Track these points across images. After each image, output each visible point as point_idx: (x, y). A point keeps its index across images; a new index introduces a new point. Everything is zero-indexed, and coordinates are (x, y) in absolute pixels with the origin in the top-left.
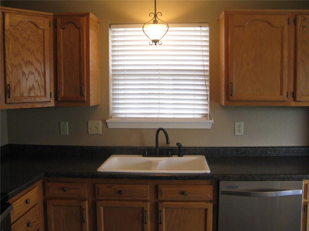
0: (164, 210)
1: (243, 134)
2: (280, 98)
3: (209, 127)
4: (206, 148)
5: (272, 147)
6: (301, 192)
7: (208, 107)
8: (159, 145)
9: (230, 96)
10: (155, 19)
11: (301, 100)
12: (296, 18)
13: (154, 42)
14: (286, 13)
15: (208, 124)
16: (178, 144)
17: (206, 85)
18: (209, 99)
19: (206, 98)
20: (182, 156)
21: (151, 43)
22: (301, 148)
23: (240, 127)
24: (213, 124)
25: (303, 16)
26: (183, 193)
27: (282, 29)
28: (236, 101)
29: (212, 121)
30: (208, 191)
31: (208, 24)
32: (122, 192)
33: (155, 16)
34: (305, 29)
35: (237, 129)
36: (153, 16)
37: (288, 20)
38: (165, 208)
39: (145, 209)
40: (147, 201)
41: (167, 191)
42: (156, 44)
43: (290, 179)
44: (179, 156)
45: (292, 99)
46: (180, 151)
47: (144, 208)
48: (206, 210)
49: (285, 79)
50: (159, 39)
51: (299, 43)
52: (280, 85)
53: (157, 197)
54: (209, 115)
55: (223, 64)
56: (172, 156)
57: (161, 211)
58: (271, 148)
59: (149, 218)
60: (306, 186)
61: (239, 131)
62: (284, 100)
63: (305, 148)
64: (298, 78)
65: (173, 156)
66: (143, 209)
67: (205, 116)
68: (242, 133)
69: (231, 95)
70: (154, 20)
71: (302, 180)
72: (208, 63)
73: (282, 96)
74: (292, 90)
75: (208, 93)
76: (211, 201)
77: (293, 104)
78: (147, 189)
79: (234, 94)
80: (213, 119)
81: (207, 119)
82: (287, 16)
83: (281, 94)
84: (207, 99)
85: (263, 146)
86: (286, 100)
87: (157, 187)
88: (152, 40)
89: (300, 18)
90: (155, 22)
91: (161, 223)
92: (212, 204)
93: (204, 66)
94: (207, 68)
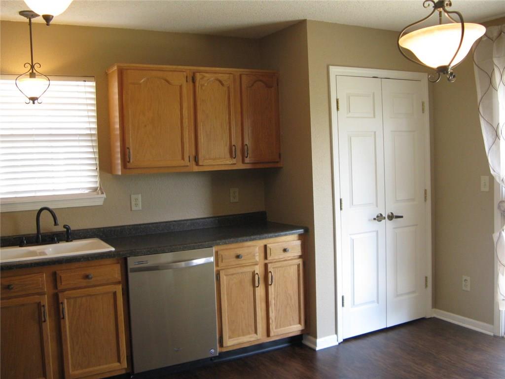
0: (65, 301)
1: (141, 209)
2: (182, 163)
3: (100, 202)
4: (99, 229)
5: (175, 221)
6: (212, 259)
7: (97, 179)
8: (42, 231)
9: (128, 164)
10: (32, 71)
11: (204, 164)
12: (194, 75)
13: (32, 100)
14: (184, 70)
15: (99, 200)
16: (65, 226)
17: (94, 152)
18: (98, 169)
19: (95, 168)
20: (71, 241)
21: (28, 101)
22: (207, 219)
23: (138, 201)
24: (105, 199)
25: (201, 73)
26: (87, 277)
27: (181, 87)
28: (134, 168)
29: (104, 196)
30: (114, 271)
31: (93, 78)
32: (12, 286)
33: (32, 67)
34: (204, 88)
35: (133, 203)
36: (29, 67)
37: (187, 77)
38: (66, 299)
39: (42, 304)
40: (43, 294)
41: (68, 278)
42: (34, 103)
43: (201, 247)
44: (67, 241)
45: (194, 163)
46: (68, 235)
47: (40, 302)
48: (115, 294)
49: (186, 140)
50: (38, 97)
51: (198, 103)
52: (181, 149)
53: (56, 287)
54: (98, 189)
55: (117, 126)
56: (58, 243)
57: (62, 303)
58: (174, 223)
59: (47, 315)
60: (217, 253)
61: (136, 205)
62: (186, 165)
63: (211, 219)
64: (199, 140)
65: (60, 242)
66: (39, 304)
67: (95, 189)
68: (140, 207)
69: (129, 162)
70: (30, 73)
71: (212, 247)
72: (95, 126)
73: (184, 160)
74: (194, 153)
75: (98, 162)
76: (119, 283)
77: (196, 169)
78: (43, 279)
79: (131, 161)
80: (104, 193)
81: (98, 194)
82: (185, 73)
83: (183, 159)
84: (97, 169)
85: (165, 221)
86: (188, 165)
87: (55, 274)
88: (29, 97)
89: (198, 76)
90: (32, 75)
91: (63, 318)
92: (121, 285)
93: (90, 129)
94: (94, 132)
